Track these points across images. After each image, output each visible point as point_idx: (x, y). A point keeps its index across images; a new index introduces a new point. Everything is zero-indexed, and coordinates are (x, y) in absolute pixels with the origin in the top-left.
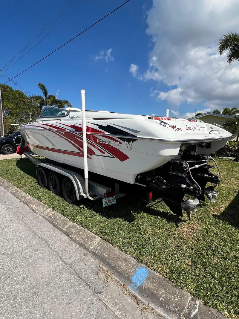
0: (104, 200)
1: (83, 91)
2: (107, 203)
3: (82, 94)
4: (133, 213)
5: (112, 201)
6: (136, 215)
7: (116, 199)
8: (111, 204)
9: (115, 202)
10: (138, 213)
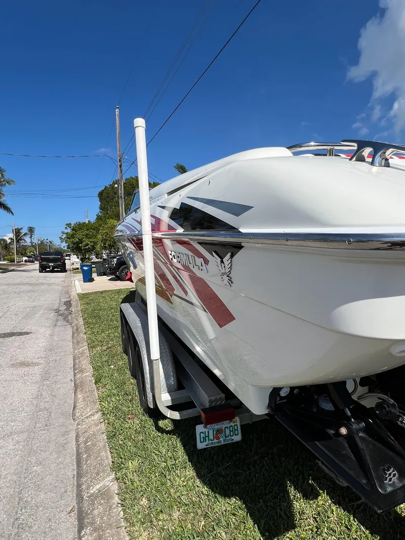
0: (200, 429)
1: (140, 122)
2: (211, 437)
3: (136, 129)
4: (292, 491)
5: (228, 431)
6: (299, 504)
7: (241, 426)
8: (223, 443)
9: (238, 438)
10: (310, 494)
